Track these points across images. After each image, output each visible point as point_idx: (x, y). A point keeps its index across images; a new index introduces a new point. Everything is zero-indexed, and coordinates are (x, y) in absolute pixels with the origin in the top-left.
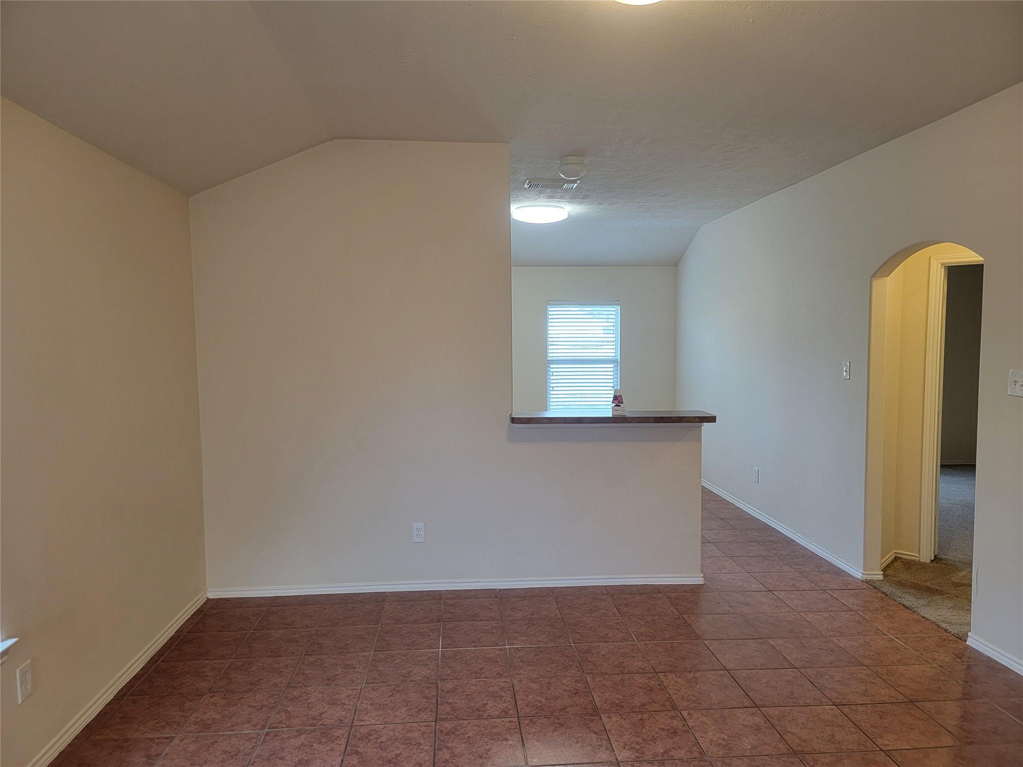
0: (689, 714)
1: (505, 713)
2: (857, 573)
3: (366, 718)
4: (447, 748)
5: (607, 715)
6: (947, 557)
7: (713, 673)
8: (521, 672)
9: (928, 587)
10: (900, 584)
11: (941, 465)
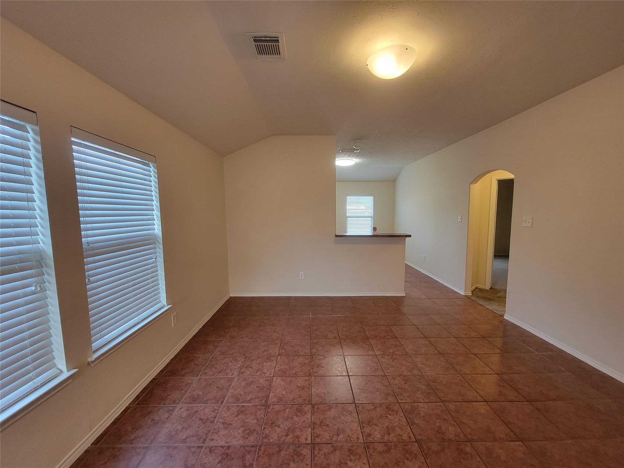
0: (401, 340)
1: (335, 338)
2: (462, 293)
3: (286, 337)
4: (315, 348)
5: (371, 339)
6: (496, 288)
7: (409, 326)
8: (340, 324)
9: (489, 298)
10: (478, 297)
11: (494, 256)
